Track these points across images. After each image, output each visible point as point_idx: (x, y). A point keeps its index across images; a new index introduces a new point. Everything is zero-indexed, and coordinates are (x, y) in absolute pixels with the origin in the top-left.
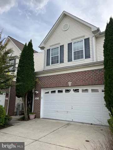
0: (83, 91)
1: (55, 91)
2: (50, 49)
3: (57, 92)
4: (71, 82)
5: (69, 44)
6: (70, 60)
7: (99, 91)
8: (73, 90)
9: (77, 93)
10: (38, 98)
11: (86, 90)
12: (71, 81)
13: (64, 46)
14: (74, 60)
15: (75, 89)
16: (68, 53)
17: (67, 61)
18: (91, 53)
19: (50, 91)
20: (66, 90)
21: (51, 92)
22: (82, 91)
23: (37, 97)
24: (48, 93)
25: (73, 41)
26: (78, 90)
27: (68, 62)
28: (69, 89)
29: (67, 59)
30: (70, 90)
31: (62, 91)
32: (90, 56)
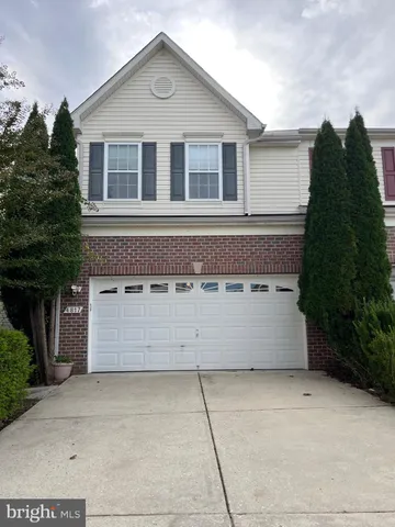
0: (230, 288)
1: (141, 287)
2: (102, 144)
3: (147, 289)
4: (201, 263)
5: (173, 146)
6: (177, 195)
7: (269, 289)
8: (202, 284)
9: (211, 294)
10: (78, 310)
11: (239, 288)
12: (200, 261)
13: (155, 148)
15: (206, 282)
16: (172, 173)
17: (169, 197)
18: (238, 188)
19: (121, 285)
20: (177, 285)
21: (124, 290)
22: (227, 288)
23: (71, 305)
24: (113, 292)
25: (188, 140)
26: (217, 284)
27: (172, 200)
28: (188, 282)
30: (192, 284)
31: (167, 288)
32: (236, 194)
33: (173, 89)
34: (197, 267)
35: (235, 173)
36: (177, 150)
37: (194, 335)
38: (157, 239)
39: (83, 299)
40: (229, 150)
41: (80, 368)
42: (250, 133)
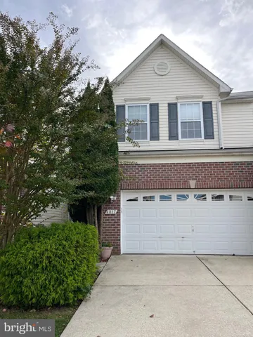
0: (214, 198)
1: (153, 197)
2: (124, 106)
3: (157, 198)
4: (195, 181)
5: (170, 105)
6: (173, 136)
7: (243, 199)
8: (195, 196)
9: (201, 202)
11: (220, 197)
12: (194, 179)
13: (158, 107)
14: (182, 138)
15: (198, 193)
16: (169, 123)
17: (168, 138)
18: (215, 130)
19: (140, 196)
20: (178, 196)
21: (142, 199)
22: (212, 198)
24: (135, 200)
25: (179, 101)
26: (205, 195)
27: (170, 140)
28: (185, 194)
29: (168, 135)
30: (188, 195)
31: (171, 198)
32: (213, 135)
33: (169, 69)
34: (192, 183)
35: (212, 121)
36: (172, 108)
37: (191, 231)
38: (163, 165)
39: (117, 205)
40: (207, 106)
41: (116, 251)
42: (221, 95)
